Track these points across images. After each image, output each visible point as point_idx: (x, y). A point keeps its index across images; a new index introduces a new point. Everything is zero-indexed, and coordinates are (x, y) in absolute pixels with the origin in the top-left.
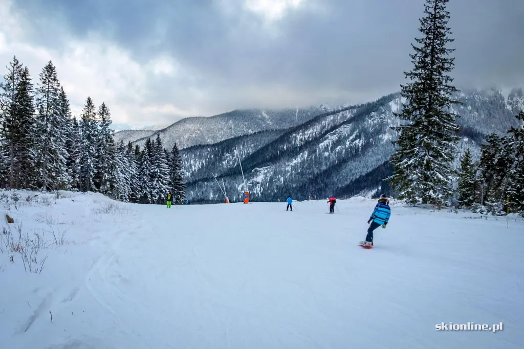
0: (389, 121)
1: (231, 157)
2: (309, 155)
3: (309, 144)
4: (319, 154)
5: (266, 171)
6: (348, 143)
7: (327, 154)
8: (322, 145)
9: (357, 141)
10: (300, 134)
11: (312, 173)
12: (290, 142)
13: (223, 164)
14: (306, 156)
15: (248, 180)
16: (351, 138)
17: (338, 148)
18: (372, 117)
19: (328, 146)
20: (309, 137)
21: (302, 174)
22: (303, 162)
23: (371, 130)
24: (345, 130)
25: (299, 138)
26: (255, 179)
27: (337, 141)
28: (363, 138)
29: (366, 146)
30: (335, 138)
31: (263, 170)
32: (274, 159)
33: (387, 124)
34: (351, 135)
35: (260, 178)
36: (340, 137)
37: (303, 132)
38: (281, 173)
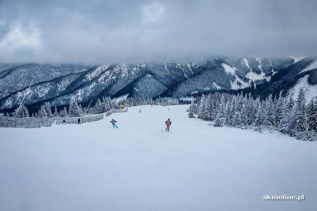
0: (123, 69)
1: (61, 86)
2: (96, 84)
3: (95, 79)
4: (100, 83)
5: (81, 91)
6: (110, 78)
7: (103, 83)
8: (100, 79)
9: (113, 77)
10: (89, 75)
11: (100, 90)
12: (86, 79)
13: (58, 89)
14: (95, 84)
15: (75, 95)
16: (110, 76)
17: (106, 80)
18: (116, 68)
19: (102, 80)
20: (93, 76)
21: (96, 91)
22: (94, 87)
23: (117, 73)
24: (107, 73)
25: (89, 77)
26: (78, 95)
27: (105, 77)
28: (115, 76)
29: (117, 79)
30: (104, 76)
31: (80, 91)
32: (82, 86)
33: (123, 70)
34: (110, 75)
35: (79, 94)
36: (106, 76)
37: (90, 74)
38: (87, 91)
